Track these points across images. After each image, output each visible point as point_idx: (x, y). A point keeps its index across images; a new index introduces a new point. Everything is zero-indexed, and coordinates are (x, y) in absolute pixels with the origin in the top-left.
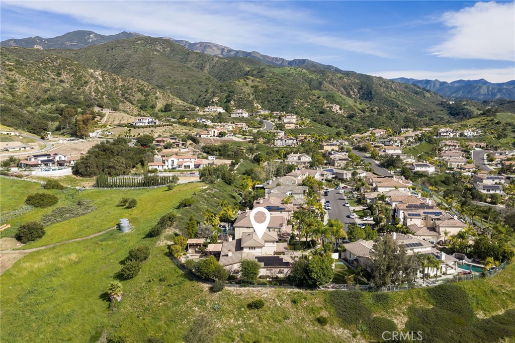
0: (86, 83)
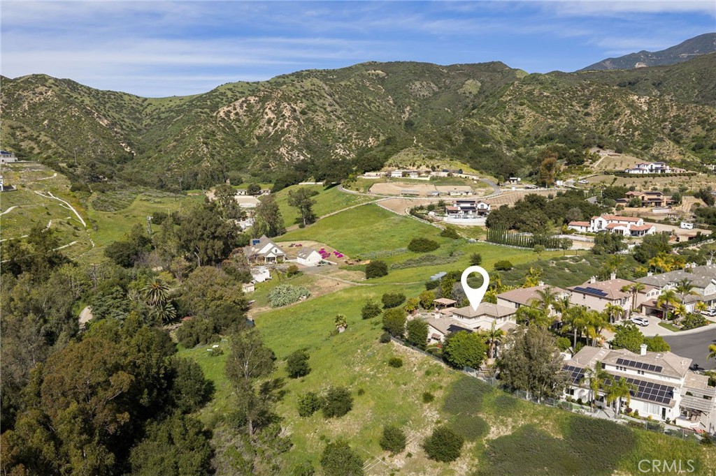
0: (618, 114)
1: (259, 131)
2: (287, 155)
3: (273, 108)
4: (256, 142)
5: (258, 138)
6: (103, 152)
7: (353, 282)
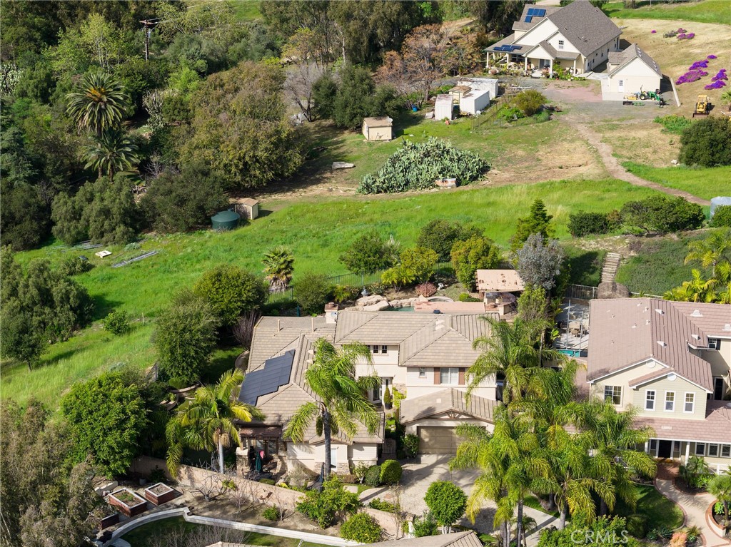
7: (624, 165)
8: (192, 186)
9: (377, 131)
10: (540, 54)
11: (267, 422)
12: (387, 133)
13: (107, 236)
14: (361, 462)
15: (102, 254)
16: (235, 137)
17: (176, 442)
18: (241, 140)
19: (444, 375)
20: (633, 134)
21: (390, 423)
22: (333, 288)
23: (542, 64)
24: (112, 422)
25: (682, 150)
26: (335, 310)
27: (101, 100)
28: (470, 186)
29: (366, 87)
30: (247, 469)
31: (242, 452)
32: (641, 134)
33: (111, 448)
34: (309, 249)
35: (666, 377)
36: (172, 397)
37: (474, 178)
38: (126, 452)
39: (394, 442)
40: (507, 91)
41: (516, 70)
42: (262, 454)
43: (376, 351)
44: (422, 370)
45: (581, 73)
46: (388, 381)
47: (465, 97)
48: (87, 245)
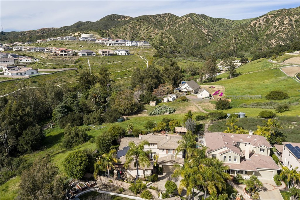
1: (268, 32)
2: (274, 43)
3: (279, 20)
4: (265, 37)
5: (267, 35)
6: (198, 43)
7: (204, 110)
8: (113, 113)
9: (153, 104)
10: (185, 90)
11: (122, 163)
12: (154, 104)
13: (95, 123)
14: (147, 175)
15: (93, 127)
16: (123, 104)
17: (97, 169)
18: (124, 104)
19: (169, 151)
20: (205, 104)
21: (155, 164)
22: (142, 131)
23: (185, 92)
24: (78, 163)
25: (216, 107)
26: (141, 135)
27: (96, 96)
28: (172, 114)
29: (150, 95)
30: (116, 177)
31: (115, 172)
32: (207, 104)
33: (77, 170)
34: (138, 125)
35: (229, 152)
36: (99, 157)
37: (172, 112)
38: (82, 172)
39: (156, 169)
40: (178, 97)
41: (180, 93)
42: (121, 172)
43: (151, 145)
44: (163, 149)
45: (193, 94)
46: (155, 153)
47: (170, 98)
48: (91, 125)
